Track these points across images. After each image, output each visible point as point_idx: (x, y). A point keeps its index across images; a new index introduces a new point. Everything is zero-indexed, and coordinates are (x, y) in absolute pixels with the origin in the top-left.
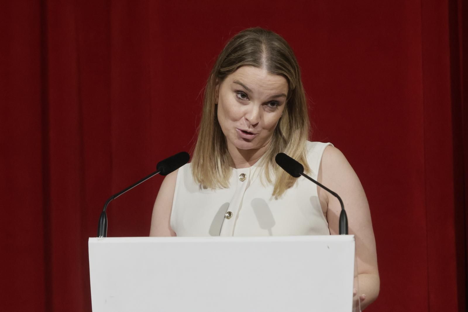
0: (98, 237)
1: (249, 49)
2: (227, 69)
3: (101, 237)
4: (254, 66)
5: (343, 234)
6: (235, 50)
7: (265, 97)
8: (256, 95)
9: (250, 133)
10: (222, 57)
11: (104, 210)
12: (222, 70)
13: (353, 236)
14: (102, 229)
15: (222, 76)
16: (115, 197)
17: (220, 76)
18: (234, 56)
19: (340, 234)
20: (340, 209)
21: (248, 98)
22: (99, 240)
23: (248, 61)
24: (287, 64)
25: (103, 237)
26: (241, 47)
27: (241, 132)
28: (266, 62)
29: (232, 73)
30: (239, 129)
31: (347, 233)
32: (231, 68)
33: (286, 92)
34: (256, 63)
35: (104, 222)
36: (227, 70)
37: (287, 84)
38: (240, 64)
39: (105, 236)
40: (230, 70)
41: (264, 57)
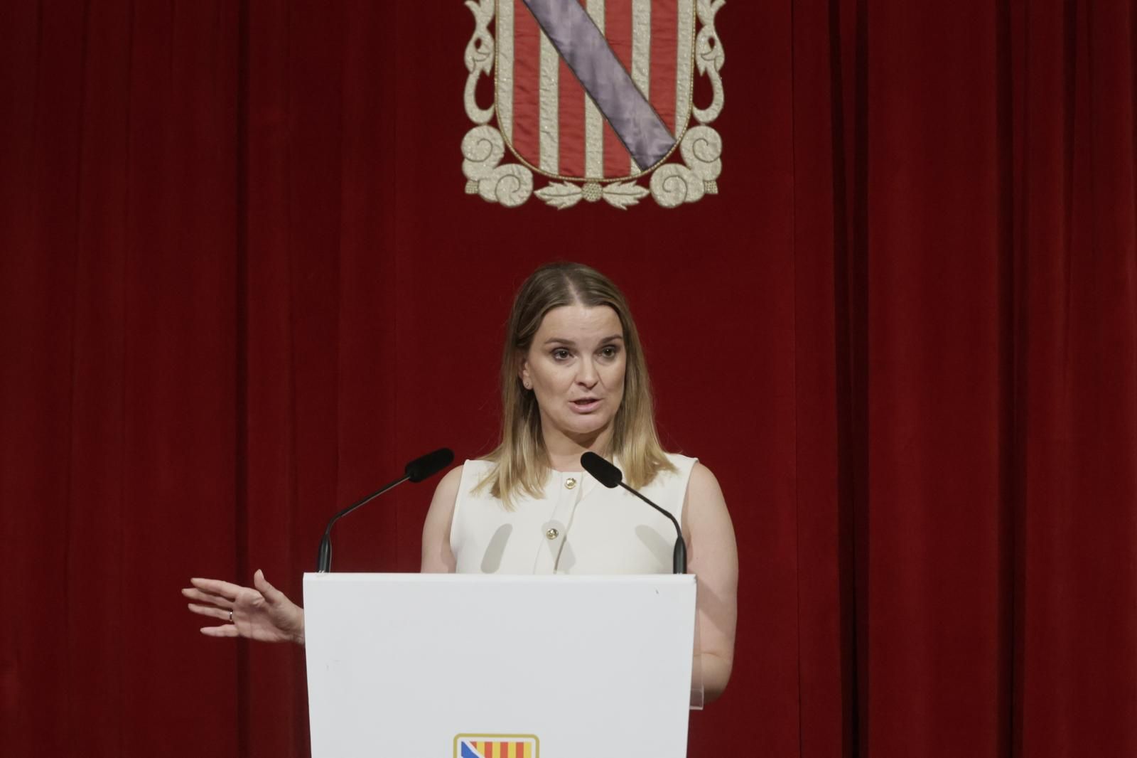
0: (318, 572)
1: (549, 286)
2: (528, 328)
3: (321, 572)
4: (562, 305)
5: (679, 573)
6: (530, 298)
7: (594, 344)
8: (580, 346)
9: (592, 401)
10: (515, 314)
11: (327, 533)
12: (522, 334)
13: (693, 576)
14: (323, 561)
15: (524, 343)
17: (521, 345)
18: (532, 305)
19: (675, 572)
20: (675, 536)
21: (571, 354)
22: (318, 576)
23: (554, 301)
24: (606, 288)
25: (324, 572)
26: (537, 290)
27: (573, 404)
28: (577, 294)
29: (536, 331)
30: (571, 402)
31: (685, 571)
33: (619, 332)
34: (564, 301)
35: (326, 549)
37: (617, 318)
38: (544, 309)
39: (327, 571)
41: (572, 289)
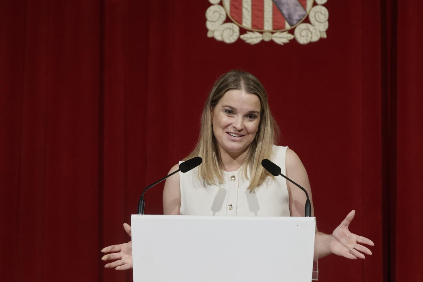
0: (138, 214)
3: (140, 214)
5: (308, 216)
11: (142, 196)
13: (314, 218)
14: (141, 209)
15: (214, 103)
16: (150, 187)
19: (306, 216)
21: (233, 114)
22: (138, 216)
25: (141, 214)
28: (244, 86)
29: (221, 98)
32: (219, 95)
33: (259, 110)
34: (237, 87)
35: (142, 203)
36: (218, 97)
39: (142, 214)
40: (220, 96)
